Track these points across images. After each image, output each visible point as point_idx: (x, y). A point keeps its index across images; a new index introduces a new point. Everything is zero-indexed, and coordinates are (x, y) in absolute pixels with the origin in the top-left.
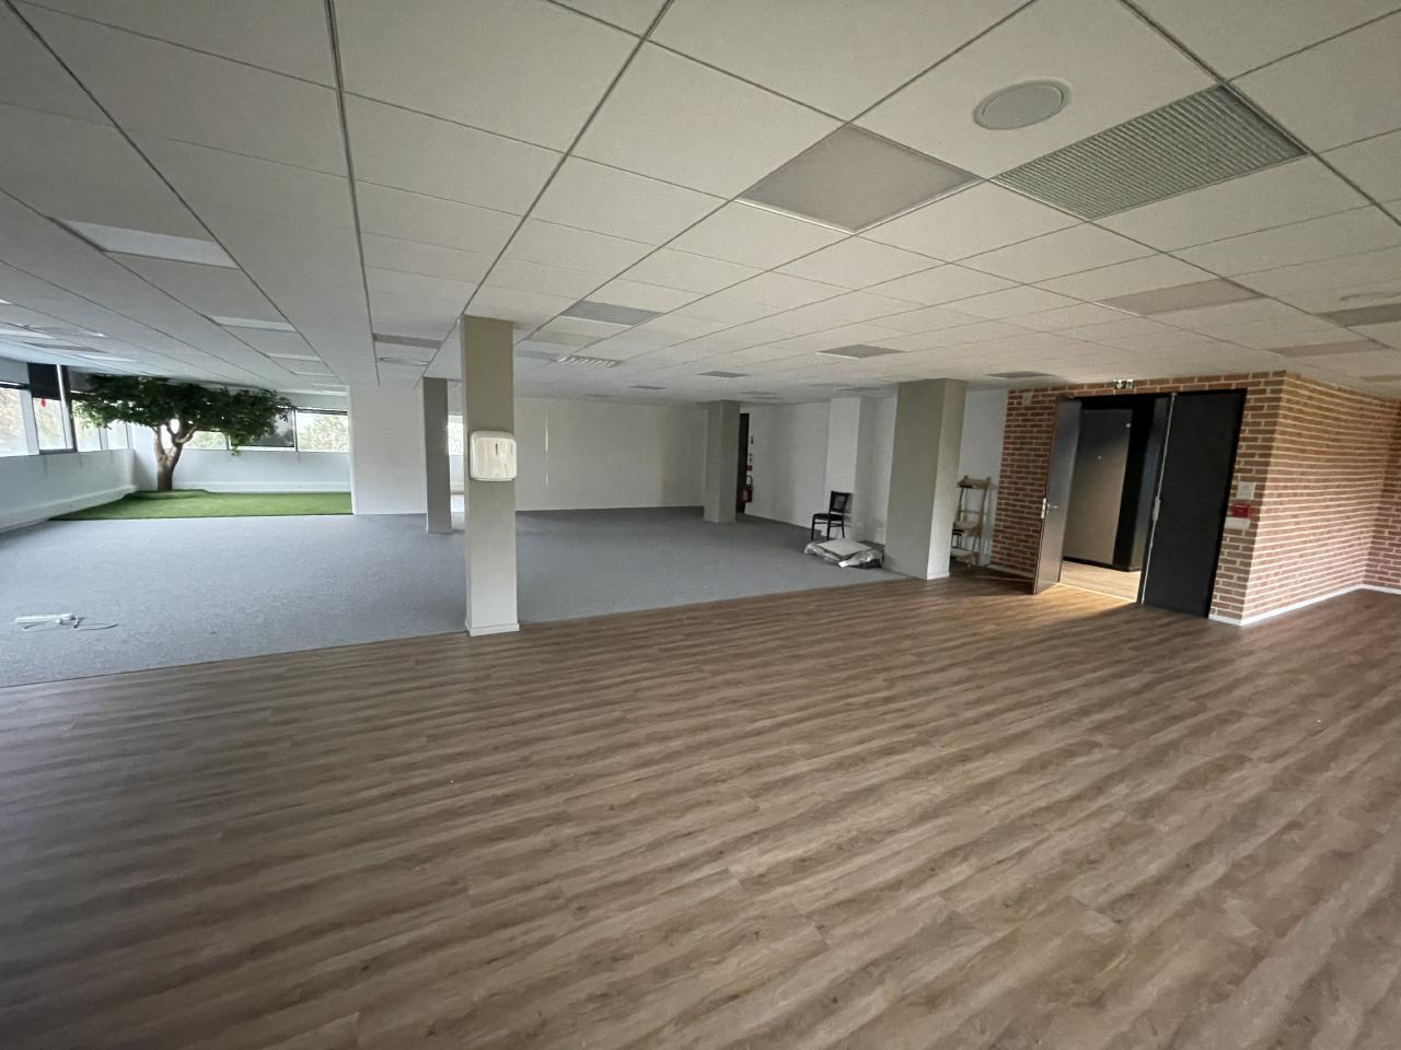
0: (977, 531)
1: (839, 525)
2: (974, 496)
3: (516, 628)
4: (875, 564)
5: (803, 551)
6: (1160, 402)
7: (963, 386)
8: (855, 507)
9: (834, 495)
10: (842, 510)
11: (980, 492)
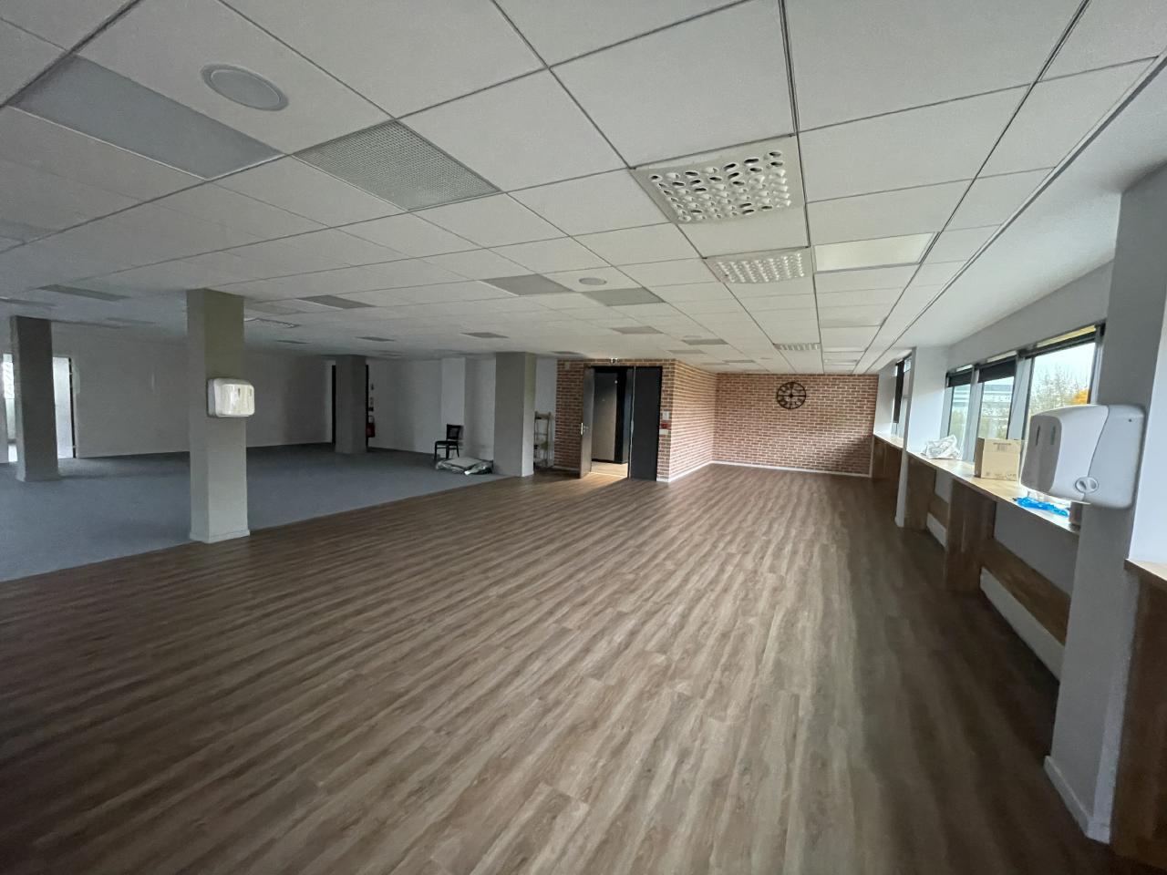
0: (545, 446)
1: (454, 449)
2: (543, 423)
3: (248, 533)
4: (489, 471)
5: (434, 468)
6: (629, 371)
7: (535, 357)
8: (465, 434)
9: (449, 427)
10: (457, 438)
11: (545, 421)
